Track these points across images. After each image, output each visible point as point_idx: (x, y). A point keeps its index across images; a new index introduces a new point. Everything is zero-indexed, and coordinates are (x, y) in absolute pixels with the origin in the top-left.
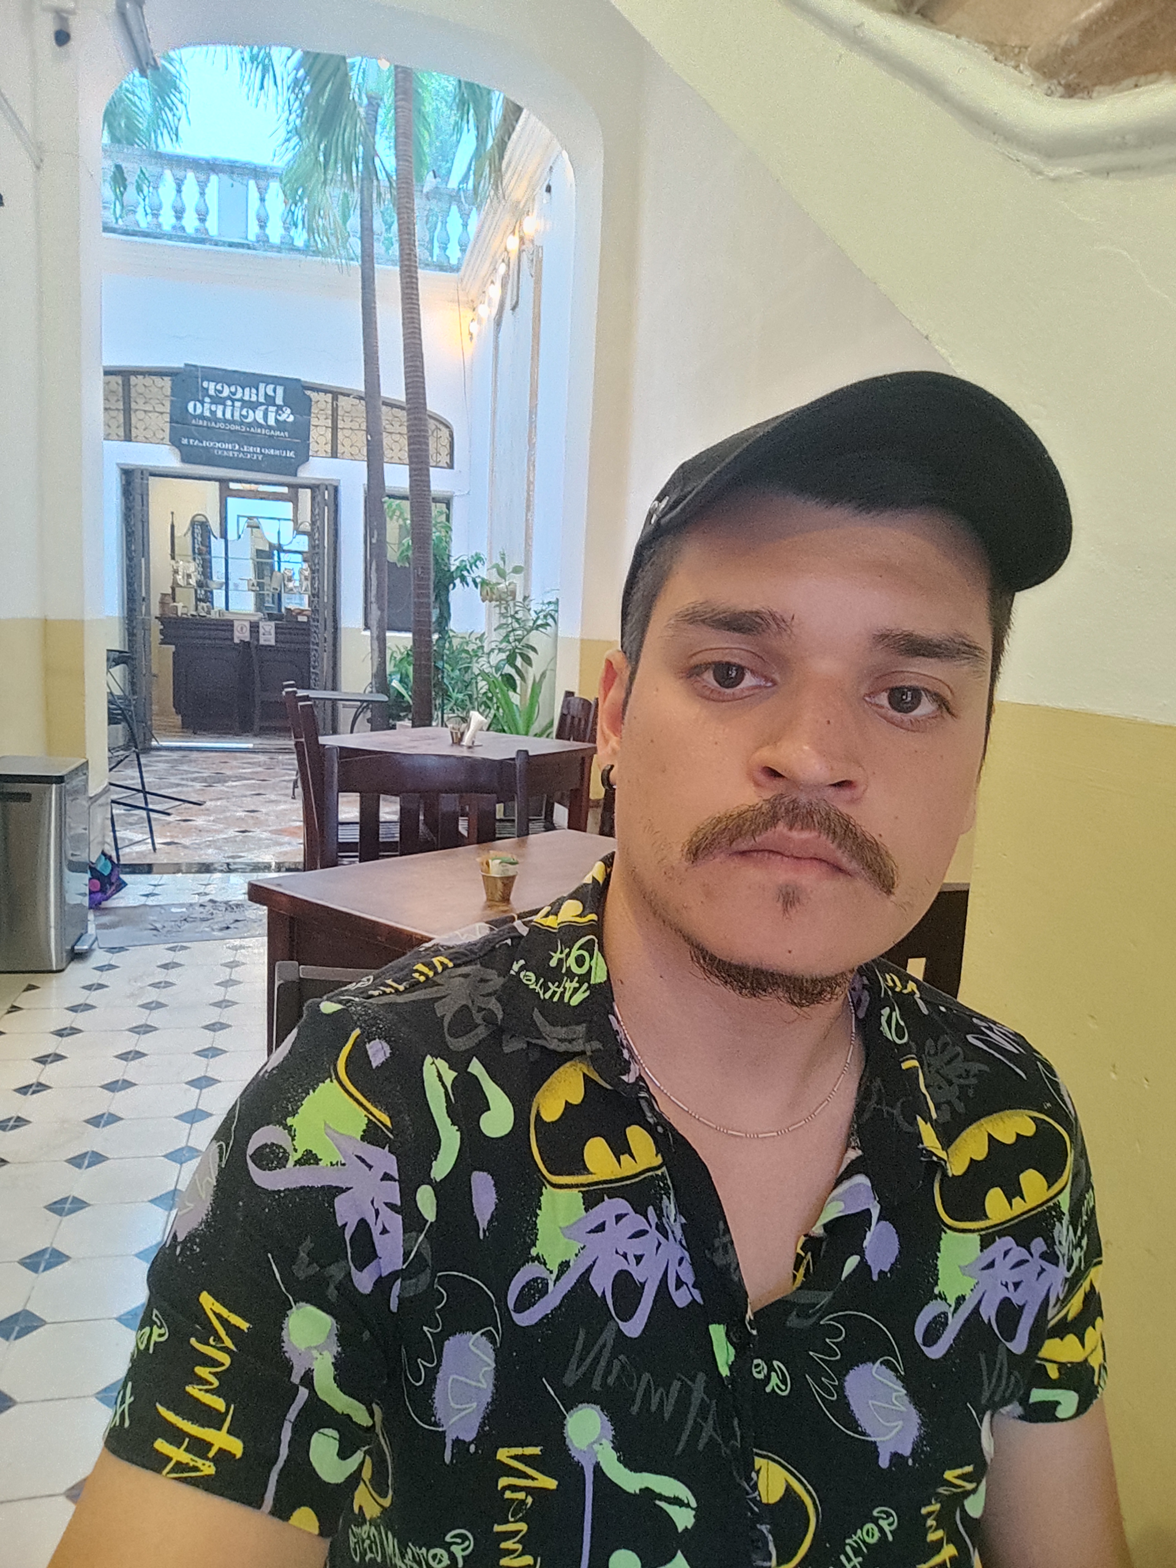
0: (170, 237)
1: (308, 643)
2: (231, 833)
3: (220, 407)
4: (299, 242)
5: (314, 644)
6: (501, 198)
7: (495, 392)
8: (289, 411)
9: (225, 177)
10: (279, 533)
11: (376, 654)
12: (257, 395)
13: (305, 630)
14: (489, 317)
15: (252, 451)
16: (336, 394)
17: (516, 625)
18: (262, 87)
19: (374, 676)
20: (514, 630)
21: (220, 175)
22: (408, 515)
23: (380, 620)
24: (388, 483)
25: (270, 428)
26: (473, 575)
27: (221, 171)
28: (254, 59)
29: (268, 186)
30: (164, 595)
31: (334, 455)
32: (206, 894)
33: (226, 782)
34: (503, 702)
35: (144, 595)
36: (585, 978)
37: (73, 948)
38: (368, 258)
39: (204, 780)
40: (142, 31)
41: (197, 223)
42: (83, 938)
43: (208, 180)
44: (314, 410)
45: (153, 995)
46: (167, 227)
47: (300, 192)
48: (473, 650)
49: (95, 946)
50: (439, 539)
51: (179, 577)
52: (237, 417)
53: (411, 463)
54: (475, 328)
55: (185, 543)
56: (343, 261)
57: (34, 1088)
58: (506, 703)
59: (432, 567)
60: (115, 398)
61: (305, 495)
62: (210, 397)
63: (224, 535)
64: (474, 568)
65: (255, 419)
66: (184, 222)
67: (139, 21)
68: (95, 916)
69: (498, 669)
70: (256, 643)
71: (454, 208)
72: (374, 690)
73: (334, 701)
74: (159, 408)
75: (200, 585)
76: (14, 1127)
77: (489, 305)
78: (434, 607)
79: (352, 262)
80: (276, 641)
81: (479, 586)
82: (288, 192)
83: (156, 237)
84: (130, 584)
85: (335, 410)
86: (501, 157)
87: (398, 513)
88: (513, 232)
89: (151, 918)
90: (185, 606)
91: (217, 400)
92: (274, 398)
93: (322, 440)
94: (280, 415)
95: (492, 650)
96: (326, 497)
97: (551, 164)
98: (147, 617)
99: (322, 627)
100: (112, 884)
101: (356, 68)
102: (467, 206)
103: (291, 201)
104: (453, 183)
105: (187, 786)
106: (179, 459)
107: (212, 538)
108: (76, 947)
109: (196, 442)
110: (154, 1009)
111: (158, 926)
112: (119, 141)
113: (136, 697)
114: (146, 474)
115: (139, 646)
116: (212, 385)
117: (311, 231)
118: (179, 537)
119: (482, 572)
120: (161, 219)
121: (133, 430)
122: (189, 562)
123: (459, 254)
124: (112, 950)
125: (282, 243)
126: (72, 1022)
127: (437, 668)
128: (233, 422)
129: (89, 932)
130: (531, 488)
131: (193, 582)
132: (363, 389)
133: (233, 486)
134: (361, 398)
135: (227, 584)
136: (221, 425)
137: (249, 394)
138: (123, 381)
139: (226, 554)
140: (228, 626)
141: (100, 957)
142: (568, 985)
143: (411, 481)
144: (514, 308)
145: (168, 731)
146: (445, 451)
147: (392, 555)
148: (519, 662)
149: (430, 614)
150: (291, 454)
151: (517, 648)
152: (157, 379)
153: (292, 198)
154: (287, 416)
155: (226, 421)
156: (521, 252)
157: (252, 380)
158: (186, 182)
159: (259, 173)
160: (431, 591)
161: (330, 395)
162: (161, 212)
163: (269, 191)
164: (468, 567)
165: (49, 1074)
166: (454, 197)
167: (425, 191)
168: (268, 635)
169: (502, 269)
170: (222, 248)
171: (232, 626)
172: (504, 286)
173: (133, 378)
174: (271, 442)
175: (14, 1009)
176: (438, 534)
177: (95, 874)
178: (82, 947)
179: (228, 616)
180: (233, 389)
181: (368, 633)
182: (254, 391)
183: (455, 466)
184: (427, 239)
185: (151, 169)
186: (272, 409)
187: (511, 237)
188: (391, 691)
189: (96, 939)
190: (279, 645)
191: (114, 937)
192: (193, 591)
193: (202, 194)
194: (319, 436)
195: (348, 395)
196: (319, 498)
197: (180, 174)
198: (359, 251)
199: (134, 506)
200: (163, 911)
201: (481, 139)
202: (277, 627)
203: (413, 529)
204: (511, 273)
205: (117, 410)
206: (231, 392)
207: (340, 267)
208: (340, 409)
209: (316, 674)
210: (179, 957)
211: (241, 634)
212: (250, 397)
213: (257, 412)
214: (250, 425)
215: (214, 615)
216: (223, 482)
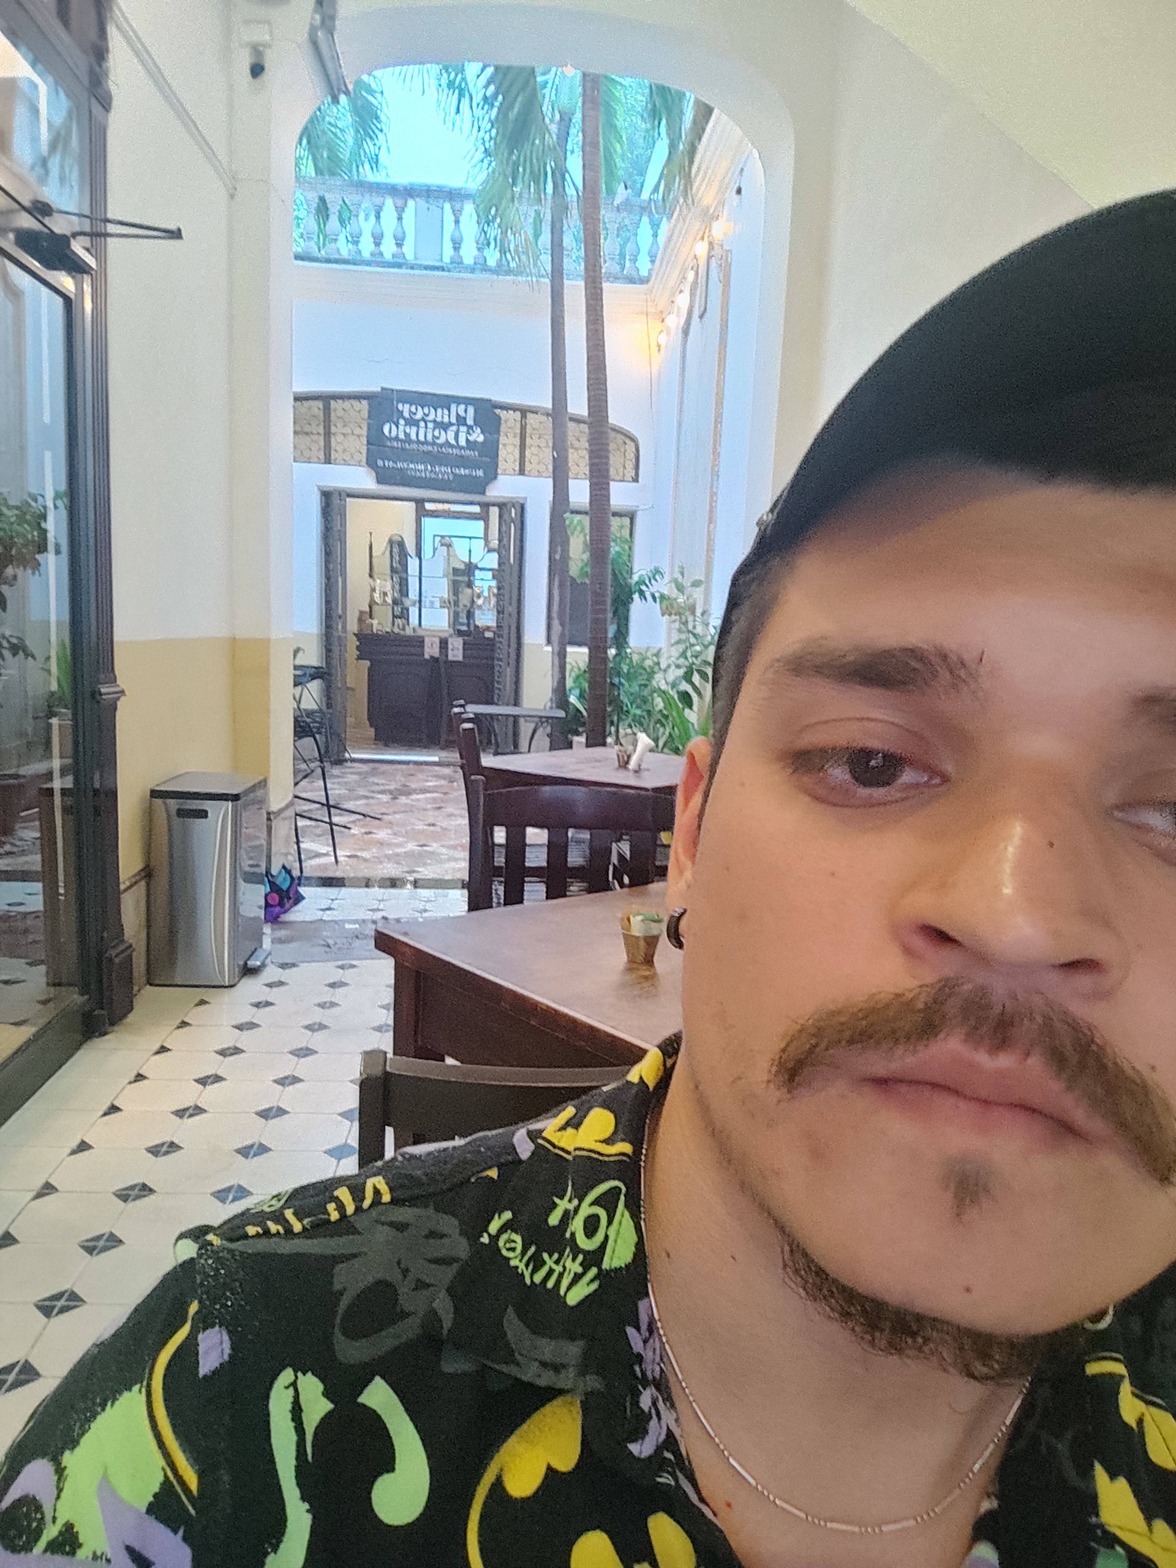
0: (368, 263)
1: (493, 659)
2: (411, 846)
3: (414, 429)
4: (492, 262)
5: (498, 660)
6: (691, 206)
7: (681, 403)
8: (479, 430)
9: (421, 202)
10: (470, 551)
11: (557, 669)
12: (449, 416)
13: (491, 644)
14: (677, 327)
15: (444, 471)
16: (524, 412)
17: (693, 640)
18: (458, 111)
19: (555, 691)
20: (692, 645)
21: (418, 199)
22: (587, 531)
23: (562, 635)
24: (572, 499)
25: (461, 448)
26: (653, 590)
27: (418, 196)
28: (451, 85)
29: (462, 208)
30: (362, 613)
31: (522, 472)
32: (378, 910)
33: (410, 794)
34: (678, 721)
35: (340, 612)
36: (594, 1258)
37: (246, 963)
38: (557, 275)
39: (391, 792)
40: (333, 58)
41: (394, 249)
42: (256, 953)
43: (405, 204)
44: (503, 428)
45: (318, 1016)
46: (366, 254)
47: (493, 211)
48: (650, 666)
49: (268, 961)
50: (619, 554)
51: (376, 595)
52: (430, 438)
53: (591, 477)
54: (663, 339)
55: (383, 563)
56: (534, 279)
57: (191, 1111)
58: (682, 722)
59: (609, 582)
60: (317, 422)
61: (494, 512)
62: (404, 419)
63: (419, 555)
64: (653, 582)
65: (447, 440)
66: (383, 248)
67: (330, 47)
68: (272, 929)
69: (674, 685)
70: (444, 658)
71: (645, 220)
72: (554, 705)
73: (516, 718)
74: (357, 431)
75: (395, 602)
76: (167, 1153)
77: (678, 315)
78: (612, 623)
79: (542, 280)
80: (464, 657)
81: (658, 600)
82: (481, 213)
83: (355, 264)
84: (328, 602)
85: (523, 428)
86: (691, 162)
87: (579, 528)
88: (702, 238)
89: (325, 933)
90: (381, 623)
91: (412, 422)
92: (465, 418)
93: (510, 459)
94: (470, 434)
95: (669, 666)
96: (513, 515)
97: (740, 166)
98: (343, 635)
99: (505, 643)
100: (289, 898)
101: (549, 85)
102: (657, 216)
103: (483, 221)
104: (645, 195)
105: (373, 798)
106: (375, 480)
107: (409, 558)
108: (249, 963)
109: (391, 463)
110: (317, 1030)
111: (331, 942)
112: (322, 174)
113: (331, 711)
114: (343, 494)
115: (335, 662)
116: (407, 406)
117: (503, 251)
118: (377, 557)
119: (662, 586)
120: (360, 246)
121: (333, 452)
122: (385, 580)
123: (649, 266)
124: (284, 966)
125: (475, 263)
126: (236, 1041)
127: (612, 684)
128: (426, 443)
129: (264, 946)
130: (715, 499)
131: (389, 600)
132: (550, 406)
133: (429, 506)
134: (548, 415)
135: (420, 601)
136: (415, 446)
137: (441, 415)
138: (324, 406)
139: (420, 572)
140: (419, 642)
141: (271, 973)
142: (569, 1263)
143: (591, 496)
144: (701, 317)
145: (361, 744)
146: (630, 465)
147: (574, 570)
148: (696, 678)
149: (606, 631)
150: (480, 473)
151: (693, 663)
152: (356, 403)
153: (485, 220)
154: (478, 436)
155: (418, 442)
156: (709, 258)
157: (444, 401)
158: (384, 208)
159: (454, 196)
160: (609, 608)
161: (518, 414)
162: (361, 239)
163: (463, 213)
164: (647, 582)
165: (208, 1096)
166: (644, 209)
167: (615, 203)
168: (456, 651)
169: (691, 276)
170: (416, 272)
171: (423, 641)
172: (692, 294)
173: (332, 403)
174: (463, 462)
175: (184, 1024)
176: (617, 549)
177: (274, 887)
178: (254, 963)
179: (420, 633)
180: (426, 410)
181: (549, 649)
182: (446, 412)
183: (640, 479)
184: (618, 252)
185: (351, 198)
186: (463, 429)
187: (701, 242)
188: (571, 707)
189: (270, 954)
190: (467, 661)
191: (287, 952)
192: (390, 608)
193: (400, 219)
194: (508, 453)
195: (536, 413)
196: (506, 517)
197: (378, 200)
198: (549, 268)
199: (332, 528)
200: (337, 927)
201: (672, 146)
202: (464, 644)
203: (592, 544)
204: (699, 280)
205: (319, 434)
206: (424, 414)
207: (531, 285)
208: (528, 427)
209: (499, 689)
210: (347, 976)
211: (431, 650)
212: (443, 417)
213: (449, 432)
214: (441, 446)
215: (409, 632)
216: (419, 502)
